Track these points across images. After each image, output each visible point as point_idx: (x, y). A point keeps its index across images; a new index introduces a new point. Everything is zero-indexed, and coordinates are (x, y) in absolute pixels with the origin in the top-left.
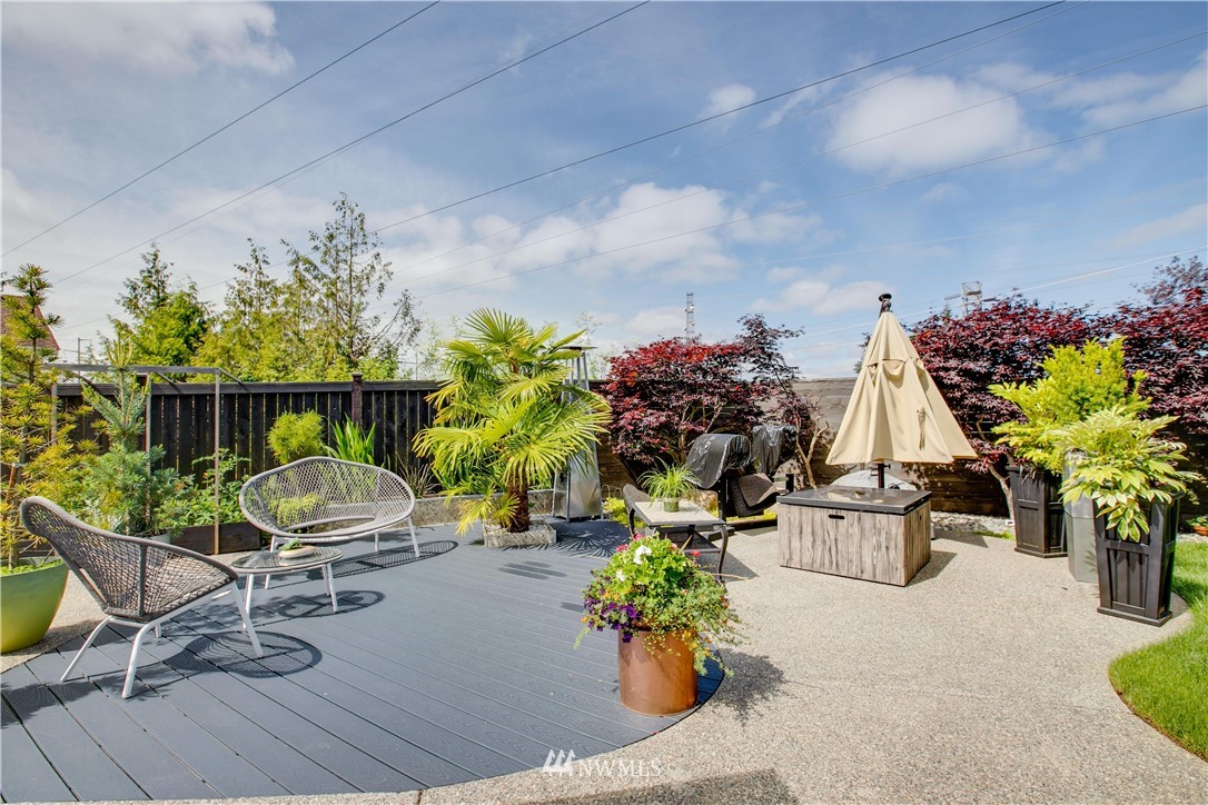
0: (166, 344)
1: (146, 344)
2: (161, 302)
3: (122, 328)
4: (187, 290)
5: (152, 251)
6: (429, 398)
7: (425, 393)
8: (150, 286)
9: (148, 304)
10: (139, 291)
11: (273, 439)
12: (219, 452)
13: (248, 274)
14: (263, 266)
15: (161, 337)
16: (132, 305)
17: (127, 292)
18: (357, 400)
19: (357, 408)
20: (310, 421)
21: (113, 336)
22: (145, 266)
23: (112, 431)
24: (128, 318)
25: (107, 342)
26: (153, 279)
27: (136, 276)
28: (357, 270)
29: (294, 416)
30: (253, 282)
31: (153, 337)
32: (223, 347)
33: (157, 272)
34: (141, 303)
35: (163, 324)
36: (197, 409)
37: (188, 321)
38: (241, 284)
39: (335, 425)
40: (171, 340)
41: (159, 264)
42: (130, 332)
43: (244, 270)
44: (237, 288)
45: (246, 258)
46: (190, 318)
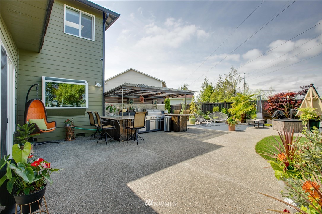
2: (207, 87)
3: (201, 92)
4: (210, 84)
5: (206, 78)
6: (231, 105)
7: (230, 104)
8: (205, 84)
11: (213, 110)
12: (208, 111)
14: (222, 79)
15: (207, 93)
16: (203, 88)
17: (202, 86)
18: (225, 105)
19: (225, 106)
20: (217, 108)
21: (201, 94)
22: (205, 81)
23: (199, 109)
24: (202, 90)
26: (206, 83)
27: (203, 83)
28: (235, 79)
29: (215, 107)
30: (220, 82)
31: (206, 93)
32: (215, 95)
34: (204, 87)
35: (207, 91)
36: (206, 106)
37: (211, 90)
38: (218, 83)
39: (222, 108)
40: (208, 94)
41: (207, 80)
42: (203, 92)
43: (218, 80)
44: (218, 84)
45: (219, 78)
46: (211, 89)
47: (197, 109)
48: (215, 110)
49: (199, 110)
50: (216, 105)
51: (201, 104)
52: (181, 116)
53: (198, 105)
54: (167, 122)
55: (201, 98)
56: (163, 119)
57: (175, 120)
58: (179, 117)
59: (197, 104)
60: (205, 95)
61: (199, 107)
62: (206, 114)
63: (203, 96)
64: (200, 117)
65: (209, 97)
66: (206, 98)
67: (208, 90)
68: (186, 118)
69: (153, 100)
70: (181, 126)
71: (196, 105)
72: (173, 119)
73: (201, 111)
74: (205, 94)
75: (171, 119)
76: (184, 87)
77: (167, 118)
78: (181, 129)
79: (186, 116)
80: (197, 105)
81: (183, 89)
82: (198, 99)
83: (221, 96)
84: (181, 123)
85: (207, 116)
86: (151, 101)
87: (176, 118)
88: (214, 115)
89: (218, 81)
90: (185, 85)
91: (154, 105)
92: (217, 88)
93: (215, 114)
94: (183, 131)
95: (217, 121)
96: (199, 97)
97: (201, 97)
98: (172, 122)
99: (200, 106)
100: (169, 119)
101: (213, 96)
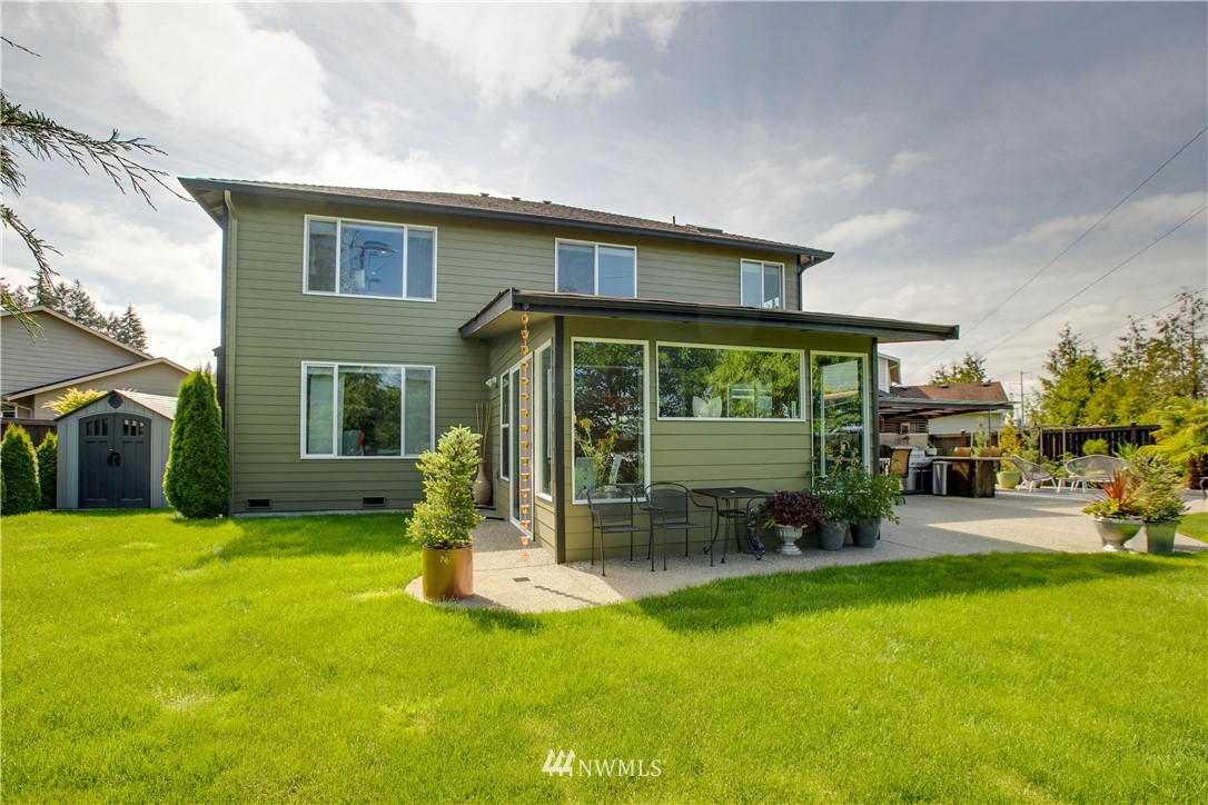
0: (1075, 393)
1: (1061, 393)
2: (1071, 363)
3: (1047, 383)
4: (1089, 354)
5: (1066, 329)
6: (1152, 433)
7: (1150, 430)
8: (1065, 353)
9: (1064, 365)
10: (1057, 358)
11: (1085, 449)
12: (1065, 454)
13: (1128, 342)
14: (1140, 333)
15: (1072, 389)
16: (1052, 368)
17: (1050, 360)
18: (1134, 433)
19: (1133, 438)
20: (1101, 442)
21: (1043, 392)
22: (1062, 340)
23: (1030, 445)
24: (1050, 377)
25: (1038, 393)
26: (1067, 347)
27: (1055, 349)
28: (1198, 336)
29: (1092, 441)
30: (1133, 346)
31: (1067, 389)
32: (1107, 396)
33: (1070, 342)
34: (1059, 365)
35: (1074, 379)
36: (1057, 438)
37: (1091, 376)
38: (1125, 349)
39: (1119, 444)
40: (1079, 390)
41: (1070, 337)
42: (1052, 386)
43: (1125, 339)
44: (1122, 352)
45: (1126, 331)
46: (1093, 373)
47: (1024, 446)
48: (1092, 450)
49: (1031, 449)
50: (1093, 434)
51: (1039, 433)
52: (979, 461)
53: (1028, 435)
54: (940, 474)
55: (1045, 407)
56: (930, 466)
57: (964, 470)
58: (972, 463)
59: (1025, 432)
60: (1065, 396)
61: (1032, 440)
62: (1057, 463)
63: (1054, 400)
64: (1035, 470)
65: (1083, 404)
66: (1067, 407)
67: (1079, 378)
68: (991, 467)
69: (899, 424)
70: (978, 483)
71: (1019, 436)
72: (956, 467)
73: (1037, 452)
74: (1065, 392)
75: (950, 467)
76: (966, 366)
77: (941, 465)
78: (978, 490)
79: (992, 462)
80: (1023, 435)
81: (961, 372)
82: (1032, 410)
83: (1131, 400)
84: (978, 476)
85: (1061, 469)
86: (894, 427)
87: (966, 466)
88: (1090, 466)
89: (1124, 344)
90: (970, 358)
91: (903, 436)
92: (1120, 370)
93: (1093, 461)
94: (984, 495)
95: (1097, 484)
96: (1033, 405)
97: (1042, 403)
98: (952, 475)
99: (1036, 438)
100: (945, 467)
101: (1099, 399)
